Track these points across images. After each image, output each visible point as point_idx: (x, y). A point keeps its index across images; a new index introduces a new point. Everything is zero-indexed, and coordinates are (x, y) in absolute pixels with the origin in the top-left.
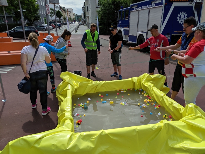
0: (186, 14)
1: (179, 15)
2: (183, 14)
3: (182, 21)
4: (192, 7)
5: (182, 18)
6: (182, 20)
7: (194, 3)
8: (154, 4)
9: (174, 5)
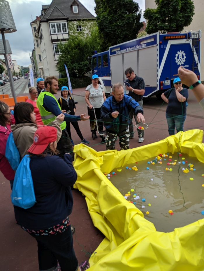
0: (184, 53)
1: (177, 55)
2: (181, 53)
3: (181, 62)
4: (189, 44)
5: (181, 58)
6: (181, 60)
7: (191, 41)
8: (144, 44)
9: (170, 43)
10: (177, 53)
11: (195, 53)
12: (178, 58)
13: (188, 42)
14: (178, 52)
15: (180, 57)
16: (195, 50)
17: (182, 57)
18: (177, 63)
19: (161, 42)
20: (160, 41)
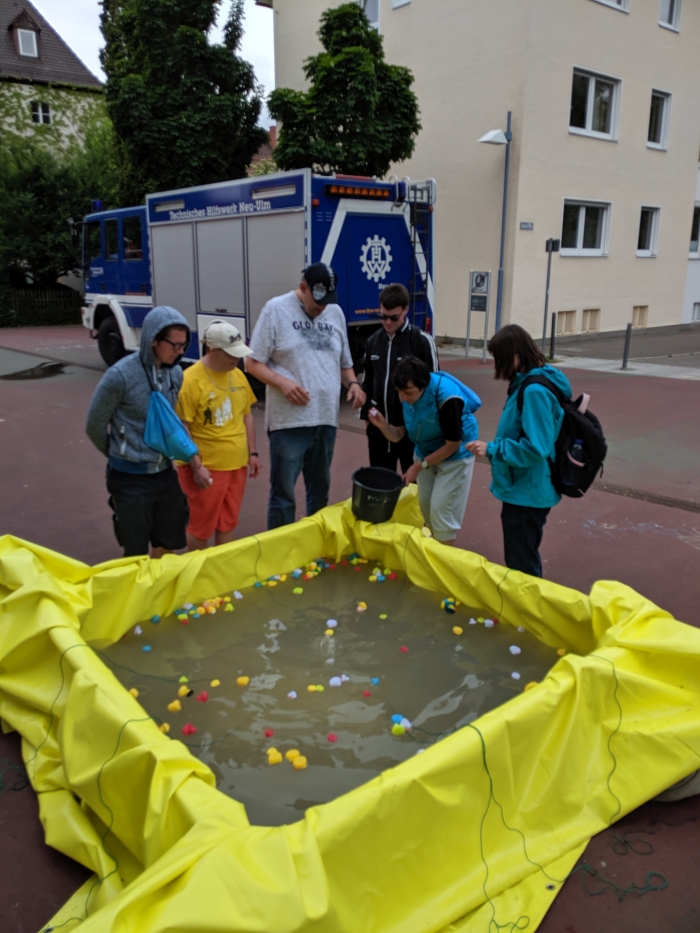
0: (386, 244)
1: (365, 249)
2: (376, 244)
3: (376, 271)
4: (400, 219)
5: (376, 260)
6: (376, 266)
7: (408, 208)
8: (265, 200)
9: (345, 207)
10: (366, 244)
11: (418, 248)
12: (369, 258)
13: (397, 211)
14: (369, 240)
15: (374, 257)
16: (418, 239)
17: (379, 257)
18: (366, 273)
19: (317, 201)
20: (313, 197)
